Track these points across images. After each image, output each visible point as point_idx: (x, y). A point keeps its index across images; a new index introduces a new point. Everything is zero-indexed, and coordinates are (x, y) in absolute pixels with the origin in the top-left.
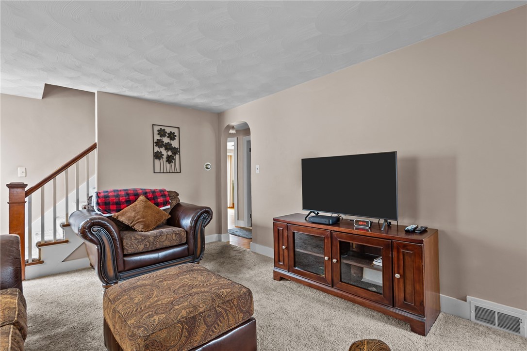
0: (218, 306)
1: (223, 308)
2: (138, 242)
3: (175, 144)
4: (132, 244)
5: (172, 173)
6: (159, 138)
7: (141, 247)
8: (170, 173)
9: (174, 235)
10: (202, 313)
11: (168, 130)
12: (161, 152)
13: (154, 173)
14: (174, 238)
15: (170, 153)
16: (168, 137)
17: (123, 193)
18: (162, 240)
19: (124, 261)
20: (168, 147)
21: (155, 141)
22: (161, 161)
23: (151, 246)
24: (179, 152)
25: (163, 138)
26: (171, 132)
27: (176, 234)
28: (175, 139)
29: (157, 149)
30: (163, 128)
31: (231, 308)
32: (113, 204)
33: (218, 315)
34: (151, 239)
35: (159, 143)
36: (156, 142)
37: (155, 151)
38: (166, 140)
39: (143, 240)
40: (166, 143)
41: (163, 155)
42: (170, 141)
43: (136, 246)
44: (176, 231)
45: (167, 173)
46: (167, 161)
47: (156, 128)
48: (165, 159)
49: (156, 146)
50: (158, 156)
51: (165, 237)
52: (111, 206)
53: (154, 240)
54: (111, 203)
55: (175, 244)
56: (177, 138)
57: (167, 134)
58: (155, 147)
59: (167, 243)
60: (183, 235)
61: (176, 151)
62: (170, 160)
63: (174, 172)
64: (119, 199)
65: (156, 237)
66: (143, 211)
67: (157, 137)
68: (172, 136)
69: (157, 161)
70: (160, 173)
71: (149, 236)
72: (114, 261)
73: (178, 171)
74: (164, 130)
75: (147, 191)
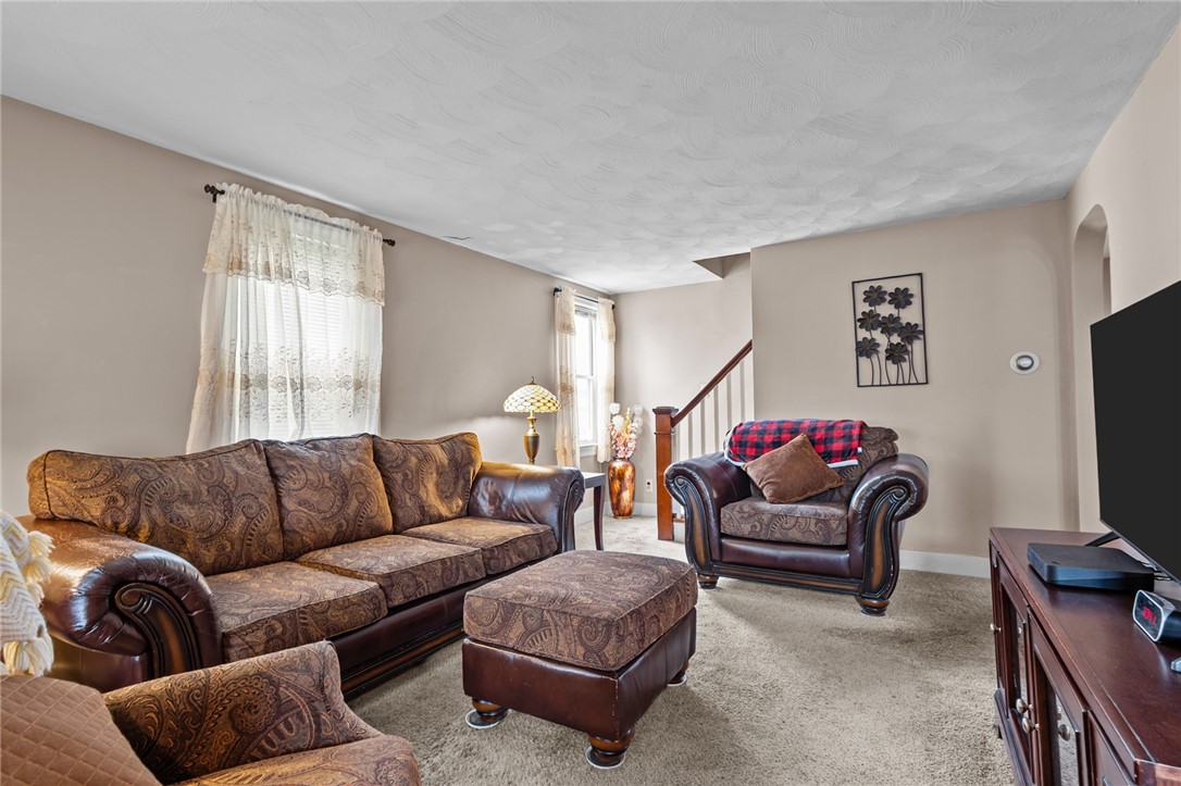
0: (548, 611)
1: (553, 618)
2: (742, 517)
3: (909, 315)
4: (731, 518)
5: (904, 384)
6: (866, 308)
7: (746, 529)
8: (897, 385)
9: (813, 521)
10: (525, 606)
11: (890, 287)
12: (873, 339)
13: (859, 386)
14: (812, 528)
15: (896, 339)
16: (890, 303)
17: (774, 427)
18: (786, 526)
19: (721, 545)
20: (889, 325)
21: (859, 316)
22: (875, 358)
23: (764, 531)
24: (923, 332)
25: (877, 307)
26: (897, 289)
27: (819, 521)
28: (910, 303)
29: (863, 334)
30: (876, 284)
31: (566, 626)
32: (751, 447)
33: (543, 623)
34: (765, 518)
35: (867, 321)
36: (859, 320)
37: (860, 339)
38: (885, 310)
39: (750, 516)
40: (884, 317)
41: (878, 345)
42: (894, 312)
43: (736, 524)
44: (820, 515)
45: (890, 385)
46: (887, 358)
47: (862, 289)
48: (883, 355)
49: (860, 327)
50: (865, 349)
51: (793, 521)
52: (748, 449)
53: (771, 521)
54: (749, 444)
55: (813, 540)
56: (916, 301)
57: (888, 298)
58: (858, 329)
59: (795, 535)
60: (834, 526)
61: (912, 333)
62: (895, 354)
63: (909, 384)
64: (763, 438)
65: (775, 516)
66: (785, 465)
67: (864, 307)
68: (901, 298)
69: (864, 361)
70: (872, 386)
71: (763, 512)
72: (704, 538)
73: (922, 379)
74: (880, 287)
75: (819, 425)
